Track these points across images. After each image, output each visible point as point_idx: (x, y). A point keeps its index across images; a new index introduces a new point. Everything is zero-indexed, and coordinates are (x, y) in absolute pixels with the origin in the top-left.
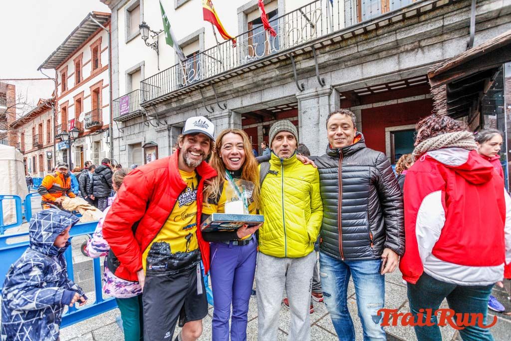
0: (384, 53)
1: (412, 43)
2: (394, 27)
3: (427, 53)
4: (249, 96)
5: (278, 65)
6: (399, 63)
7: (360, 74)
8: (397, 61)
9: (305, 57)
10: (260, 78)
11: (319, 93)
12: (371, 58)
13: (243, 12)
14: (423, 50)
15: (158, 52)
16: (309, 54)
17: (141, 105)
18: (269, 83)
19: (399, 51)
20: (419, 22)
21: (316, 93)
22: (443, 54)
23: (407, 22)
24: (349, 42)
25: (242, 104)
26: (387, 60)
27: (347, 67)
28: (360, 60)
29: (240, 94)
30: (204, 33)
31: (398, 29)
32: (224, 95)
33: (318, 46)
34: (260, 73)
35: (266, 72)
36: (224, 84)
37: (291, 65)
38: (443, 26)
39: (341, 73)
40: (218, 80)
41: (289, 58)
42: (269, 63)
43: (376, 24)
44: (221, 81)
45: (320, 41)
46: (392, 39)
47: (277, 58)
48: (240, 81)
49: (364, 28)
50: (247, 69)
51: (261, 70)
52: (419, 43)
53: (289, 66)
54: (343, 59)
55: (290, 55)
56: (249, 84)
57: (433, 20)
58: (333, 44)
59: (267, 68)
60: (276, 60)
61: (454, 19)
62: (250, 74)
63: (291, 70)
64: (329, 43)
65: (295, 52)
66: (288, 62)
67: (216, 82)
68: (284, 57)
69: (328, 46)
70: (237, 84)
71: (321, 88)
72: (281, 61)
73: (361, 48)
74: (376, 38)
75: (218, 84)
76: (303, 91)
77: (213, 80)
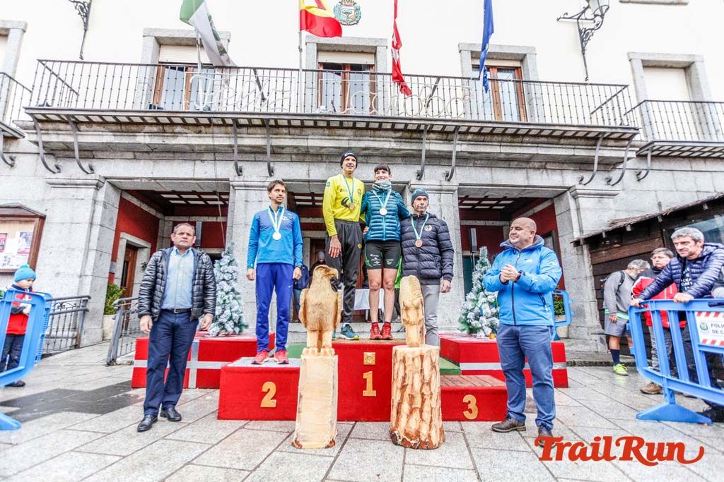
0: (515, 163)
1: (541, 162)
2: (539, 140)
3: (550, 175)
4: (324, 165)
5: (399, 134)
6: (528, 178)
7: (489, 177)
8: (525, 175)
9: (439, 136)
10: (363, 144)
11: (444, 187)
12: (501, 164)
14: (547, 172)
15: (86, 24)
16: (446, 135)
17: (26, 109)
19: (528, 166)
20: (557, 144)
21: (440, 187)
22: (563, 182)
23: (550, 140)
24: (495, 138)
25: (309, 174)
26: (516, 171)
27: (475, 166)
28: (491, 161)
29: (308, 158)
30: (229, 41)
31: (542, 143)
32: (277, 152)
33: (463, 129)
34: (365, 136)
35: (375, 139)
36: (291, 132)
37: (415, 141)
38: (574, 155)
39: (468, 172)
40: (285, 123)
41: (419, 131)
42: (389, 126)
43: (530, 130)
44: (289, 126)
45: (467, 124)
46: (533, 151)
47: (406, 125)
48: (324, 137)
49: (518, 129)
50: (351, 124)
51: (369, 132)
52: (546, 164)
53: (413, 141)
54: (476, 156)
55: (426, 127)
56: (339, 148)
57: (568, 146)
58: (479, 133)
59: (381, 133)
60: (402, 127)
61: (581, 153)
62: (349, 132)
63: (415, 147)
64: (476, 130)
65: (432, 125)
66: (415, 135)
67: (277, 126)
68: (415, 127)
69: (471, 133)
70: (316, 141)
71: (446, 183)
72: (405, 130)
73: (505, 150)
74: (520, 144)
75: (280, 129)
76: (420, 179)
77: (276, 120)
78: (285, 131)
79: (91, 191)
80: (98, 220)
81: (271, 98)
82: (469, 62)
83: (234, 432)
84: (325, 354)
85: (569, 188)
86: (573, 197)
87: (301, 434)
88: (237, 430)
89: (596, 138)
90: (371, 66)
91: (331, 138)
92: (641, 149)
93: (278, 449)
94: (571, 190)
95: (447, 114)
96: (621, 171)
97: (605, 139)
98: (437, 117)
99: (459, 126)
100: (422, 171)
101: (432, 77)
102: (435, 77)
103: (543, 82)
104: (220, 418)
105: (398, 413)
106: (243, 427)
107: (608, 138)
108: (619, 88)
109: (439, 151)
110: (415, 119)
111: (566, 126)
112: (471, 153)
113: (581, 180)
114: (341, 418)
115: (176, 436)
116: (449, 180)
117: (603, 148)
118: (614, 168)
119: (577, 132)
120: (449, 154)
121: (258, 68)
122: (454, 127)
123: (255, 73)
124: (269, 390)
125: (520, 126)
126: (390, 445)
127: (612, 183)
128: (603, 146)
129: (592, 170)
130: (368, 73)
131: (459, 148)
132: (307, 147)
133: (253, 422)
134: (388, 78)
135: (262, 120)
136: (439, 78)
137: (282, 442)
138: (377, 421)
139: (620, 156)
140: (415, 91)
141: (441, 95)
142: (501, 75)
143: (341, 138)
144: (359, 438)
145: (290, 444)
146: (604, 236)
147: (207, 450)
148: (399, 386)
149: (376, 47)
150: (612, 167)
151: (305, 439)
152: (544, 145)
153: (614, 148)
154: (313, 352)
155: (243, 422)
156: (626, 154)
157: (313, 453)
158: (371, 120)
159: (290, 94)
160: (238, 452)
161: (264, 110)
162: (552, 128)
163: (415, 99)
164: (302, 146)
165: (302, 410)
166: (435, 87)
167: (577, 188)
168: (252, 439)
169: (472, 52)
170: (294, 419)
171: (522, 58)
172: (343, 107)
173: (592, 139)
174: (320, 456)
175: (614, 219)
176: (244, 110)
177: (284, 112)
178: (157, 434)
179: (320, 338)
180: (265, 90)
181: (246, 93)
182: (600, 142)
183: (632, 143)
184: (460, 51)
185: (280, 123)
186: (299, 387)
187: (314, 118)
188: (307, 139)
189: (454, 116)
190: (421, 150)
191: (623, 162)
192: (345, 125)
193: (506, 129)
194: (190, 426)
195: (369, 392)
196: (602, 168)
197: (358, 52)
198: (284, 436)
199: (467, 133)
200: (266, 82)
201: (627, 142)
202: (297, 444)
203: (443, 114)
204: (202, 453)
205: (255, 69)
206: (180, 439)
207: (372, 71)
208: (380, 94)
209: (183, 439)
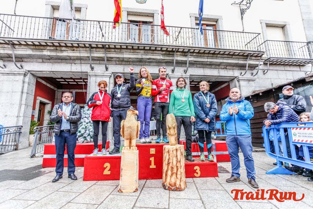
0: (214, 66)
1: (224, 66)
2: (224, 56)
3: (228, 72)
6: (219, 72)
7: (203, 72)
9: (182, 54)
12: (208, 66)
13: (127, 11)
14: (227, 70)
16: (184, 53)
18: (149, 62)
19: (219, 67)
20: (232, 58)
22: (234, 74)
23: (229, 56)
24: (206, 55)
25: (124, 70)
26: (214, 69)
27: (197, 67)
28: (203, 65)
29: (124, 63)
30: (87, 9)
32: (109, 60)
33: (192, 51)
34: (149, 53)
35: (153, 54)
36: (116, 51)
37: (171, 56)
38: (238, 63)
39: (194, 70)
40: (113, 47)
41: (172, 51)
42: (160, 49)
43: (220, 52)
44: (115, 48)
45: (193, 48)
46: (221, 61)
47: (167, 48)
48: (130, 53)
49: (215, 51)
50: (143, 48)
51: (151, 52)
52: (227, 66)
53: (170, 56)
54: (197, 62)
55: (176, 50)
56: (138, 58)
57: (236, 59)
58: (198, 53)
59: (156, 52)
60: (165, 49)
61: (241, 62)
62: (142, 51)
63: (171, 58)
64: (197, 51)
65: (179, 49)
66: (171, 53)
67: (109, 48)
68: (171, 50)
69: (195, 53)
70: (127, 55)
71: (184, 74)
72: (167, 51)
73: (209, 60)
74: (216, 58)
75: (111, 50)
76: (173, 73)
77: (109, 45)
78: (113, 50)
79: (22, 77)
80: (25, 90)
81: (106, 35)
82: (194, 22)
83: (91, 186)
84: (133, 149)
85: (236, 77)
86: (238, 81)
87: (122, 186)
88: (92, 186)
89: (247, 56)
90: (152, 22)
91: (134, 54)
92: (265, 61)
93: (111, 194)
94: (237, 78)
95: (185, 44)
96: (257, 70)
97: (251, 56)
98: (181, 45)
99: (190, 49)
100: (174, 69)
101: (179, 27)
102: (180, 27)
103: (225, 31)
104: (84, 180)
105: (166, 175)
106: (95, 184)
107: (252, 56)
108: (257, 35)
109: (181, 60)
110: (171, 46)
111: (235, 50)
112: (195, 61)
113: (241, 74)
114: (140, 178)
115: (64, 189)
116: (186, 73)
117: (250, 60)
118: (254, 69)
119: (240, 53)
120: (186, 62)
121: (100, 21)
122: (188, 50)
123: (99, 23)
124: (107, 166)
125: (216, 50)
126: (163, 190)
127: (254, 75)
128: (250, 59)
129: (246, 70)
130: (150, 25)
131: (190, 59)
132: (123, 58)
133: (100, 182)
134: (159, 27)
135: (103, 45)
136: (181, 28)
137: (114, 190)
138: (157, 179)
139: (257, 64)
140: (171, 34)
141: (182, 35)
142: (208, 28)
143: (138, 54)
144: (148, 187)
145: (117, 191)
146: (250, 97)
147: (78, 196)
148: (167, 163)
149: (154, 14)
150: (254, 68)
151: (124, 188)
152: (226, 58)
153: (254, 60)
154: (127, 149)
155: (95, 182)
156: (259, 63)
157: (127, 195)
158: (152, 46)
159: (115, 33)
160: (93, 196)
161: (103, 41)
162: (230, 51)
163: (171, 37)
164: (121, 57)
165: (123, 175)
166: (180, 32)
167: (239, 77)
168: (100, 190)
169: (195, 17)
170: (119, 179)
171: (217, 21)
172: (139, 40)
173: (245, 56)
174: (131, 196)
175: (254, 90)
176: (94, 40)
177: (113, 41)
178: (54, 189)
179: (130, 143)
180: (104, 31)
181: (95, 33)
182: (249, 58)
183: (262, 58)
184: (190, 17)
185: (111, 46)
186: (121, 165)
187: (126, 45)
188: (123, 54)
189: (188, 45)
190: (174, 60)
191: (258, 66)
192: (140, 48)
193: (210, 51)
194: (70, 184)
195: (153, 166)
196: (249, 69)
197: (146, 16)
198: (114, 187)
199: (193, 52)
200: (104, 27)
201: (260, 58)
202: (120, 191)
203: (183, 44)
204: (76, 197)
205: (99, 22)
206: (65, 191)
207: (152, 24)
208: (156, 35)
209: (67, 191)
